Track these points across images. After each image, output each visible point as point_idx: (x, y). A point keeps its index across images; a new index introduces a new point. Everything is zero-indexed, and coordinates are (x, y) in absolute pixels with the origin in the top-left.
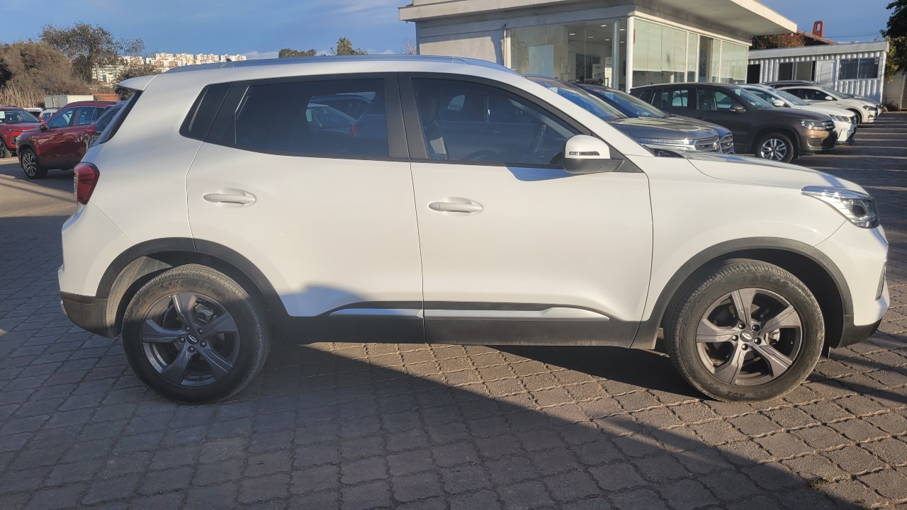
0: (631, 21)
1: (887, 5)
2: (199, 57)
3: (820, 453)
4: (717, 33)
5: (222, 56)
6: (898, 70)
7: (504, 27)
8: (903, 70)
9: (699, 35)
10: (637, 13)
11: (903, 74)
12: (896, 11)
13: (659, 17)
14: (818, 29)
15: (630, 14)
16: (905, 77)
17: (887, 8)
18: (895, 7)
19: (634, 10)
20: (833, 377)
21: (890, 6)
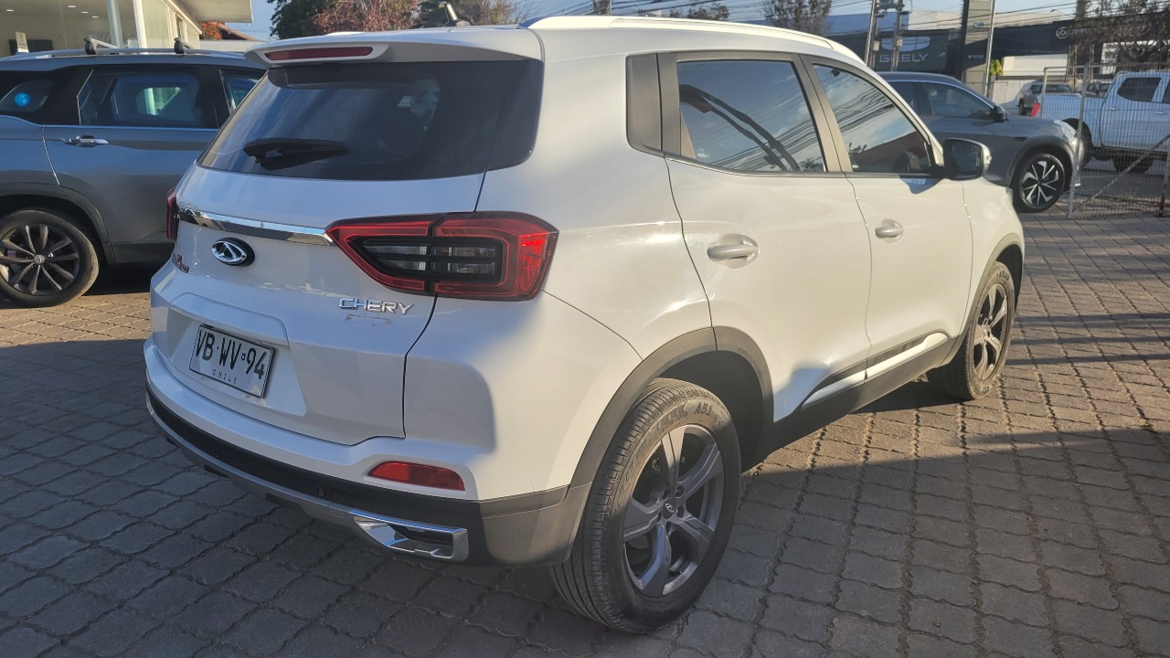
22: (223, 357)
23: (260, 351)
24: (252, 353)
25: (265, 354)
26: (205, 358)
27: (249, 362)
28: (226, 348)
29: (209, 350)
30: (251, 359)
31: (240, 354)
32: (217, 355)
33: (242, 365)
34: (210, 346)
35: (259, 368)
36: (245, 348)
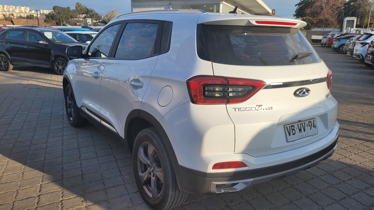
0: (221, 5)
1: (295, 5)
2: (5, 6)
3: (370, 160)
4: (246, 12)
5: (17, 7)
6: (304, 30)
7: (170, 4)
8: (305, 29)
9: (241, 12)
10: (224, 2)
11: (305, 31)
12: (298, 7)
13: (230, 4)
14: (274, 12)
15: (220, 3)
16: (306, 32)
17: (295, 6)
18: (298, 6)
19: (222, 1)
20: (354, 137)
21: (296, 5)
22: (300, 130)
23: (312, 121)
24: (310, 123)
25: (314, 121)
26: (293, 134)
27: (310, 126)
28: (300, 127)
29: (294, 131)
30: (310, 125)
31: (306, 126)
32: (297, 131)
33: (307, 128)
34: (294, 129)
35: (314, 126)
36: (307, 123)
